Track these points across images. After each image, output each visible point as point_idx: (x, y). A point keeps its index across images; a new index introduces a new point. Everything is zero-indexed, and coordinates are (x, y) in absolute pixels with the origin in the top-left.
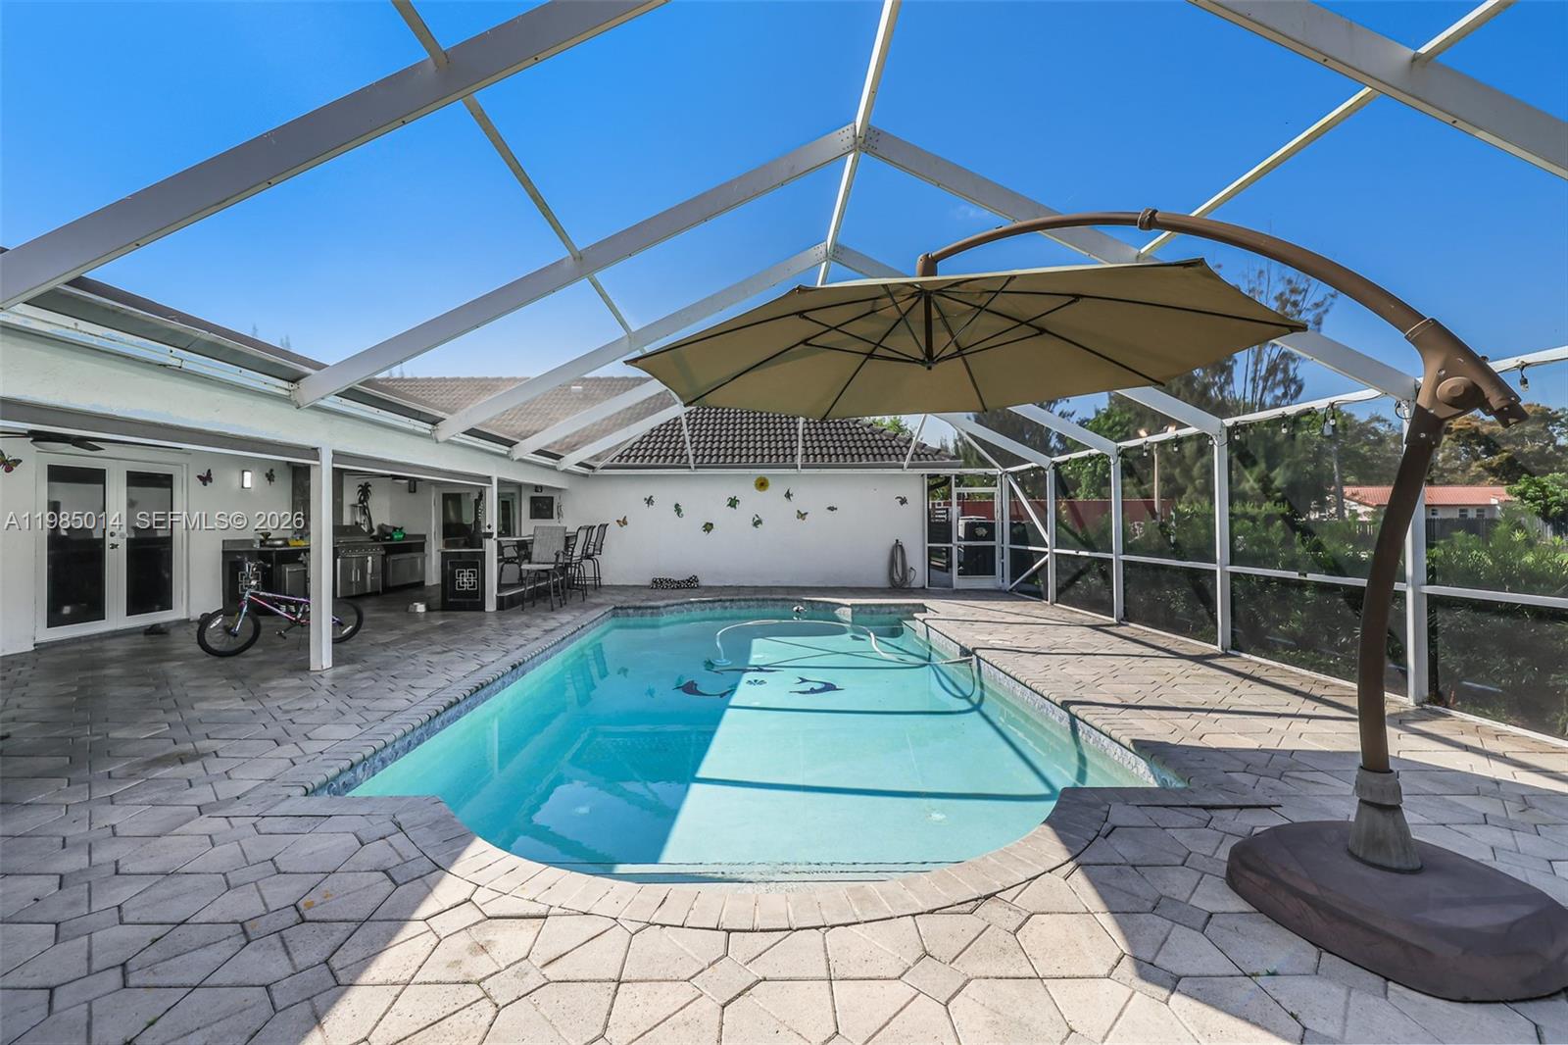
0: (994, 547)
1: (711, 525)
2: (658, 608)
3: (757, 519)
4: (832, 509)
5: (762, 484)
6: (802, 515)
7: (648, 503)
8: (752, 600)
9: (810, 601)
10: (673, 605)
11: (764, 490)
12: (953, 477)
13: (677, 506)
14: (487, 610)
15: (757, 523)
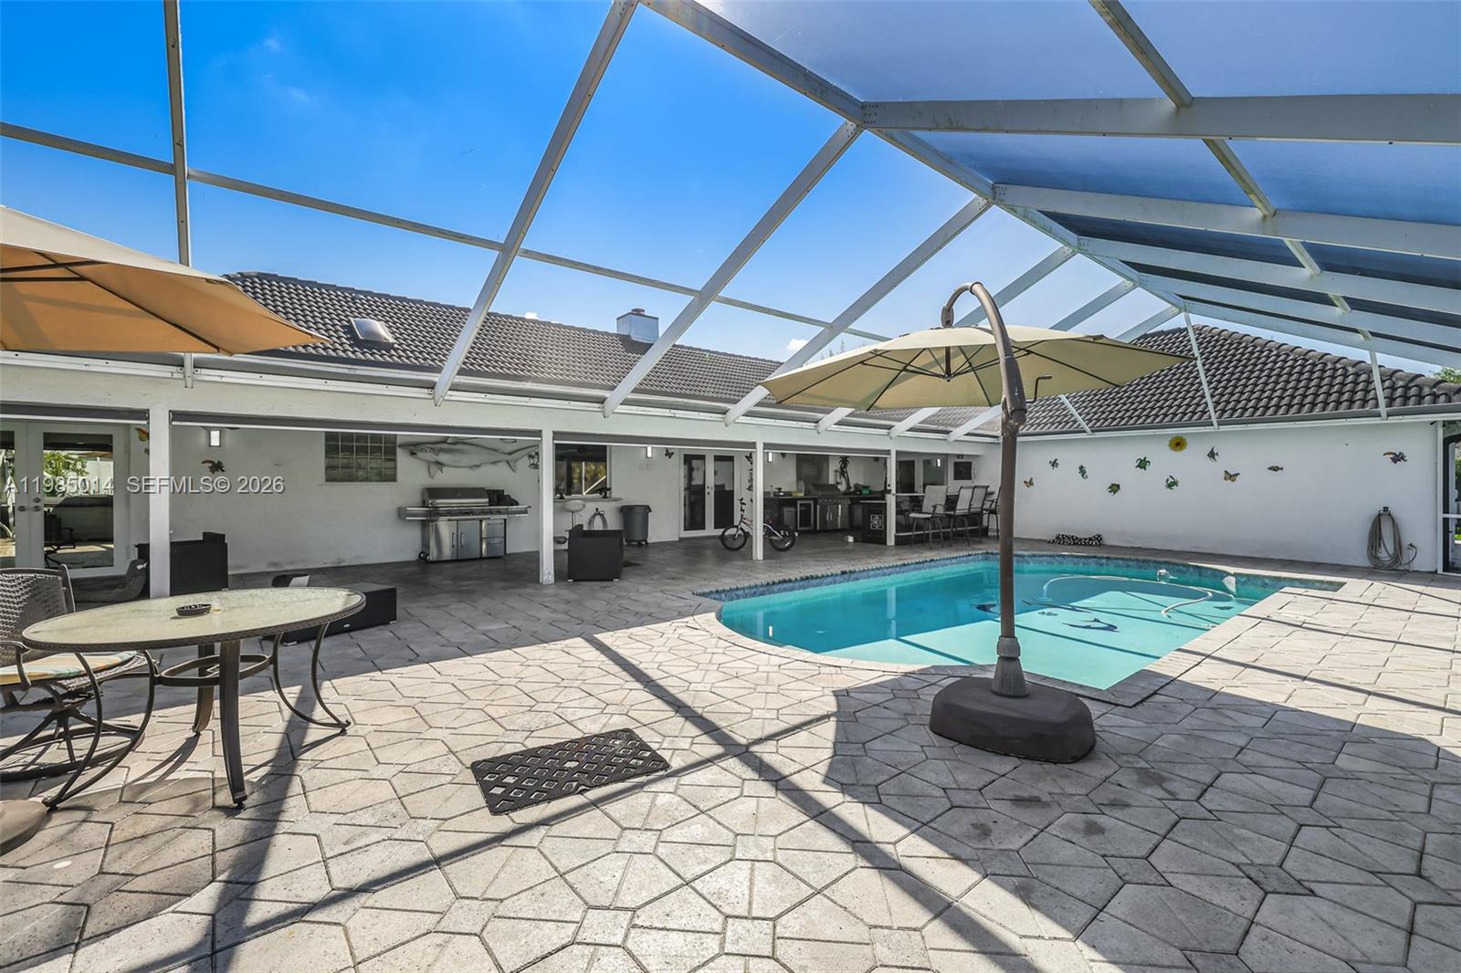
1: (1118, 486)
3: (1171, 480)
4: (1275, 469)
5: (1178, 444)
6: (1231, 476)
7: (1053, 466)
10: (1042, 556)
11: (1181, 449)
13: (1081, 468)
14: (887, 544)
15: (1172, 484)
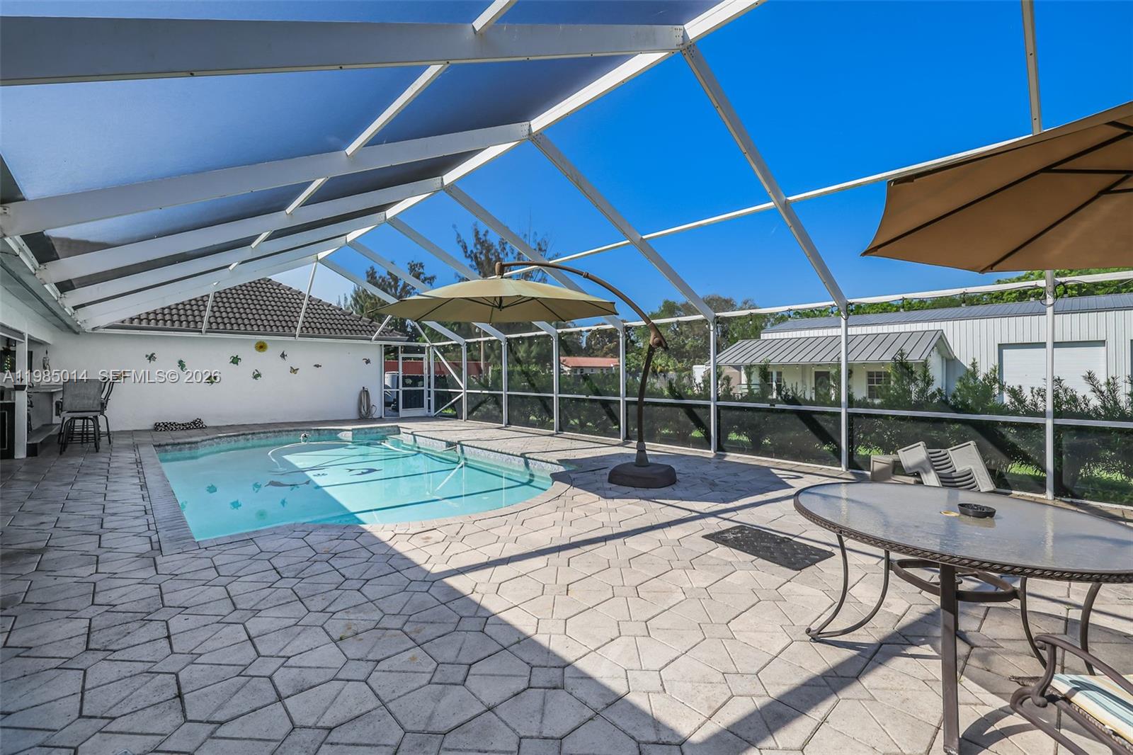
0: (423, 390)
2: (197, 442)
3: (256, 373)
4: (317, 366)
5: (261, 347)
6: (294, 370)
7: (150, 359)
8: (270, 432)
9: (318, 430)
10: (206, 440)
11: (264, 351)
12: (400, 348)
13: (181, 362)
14: (16, 457)
15: (257, 376)
